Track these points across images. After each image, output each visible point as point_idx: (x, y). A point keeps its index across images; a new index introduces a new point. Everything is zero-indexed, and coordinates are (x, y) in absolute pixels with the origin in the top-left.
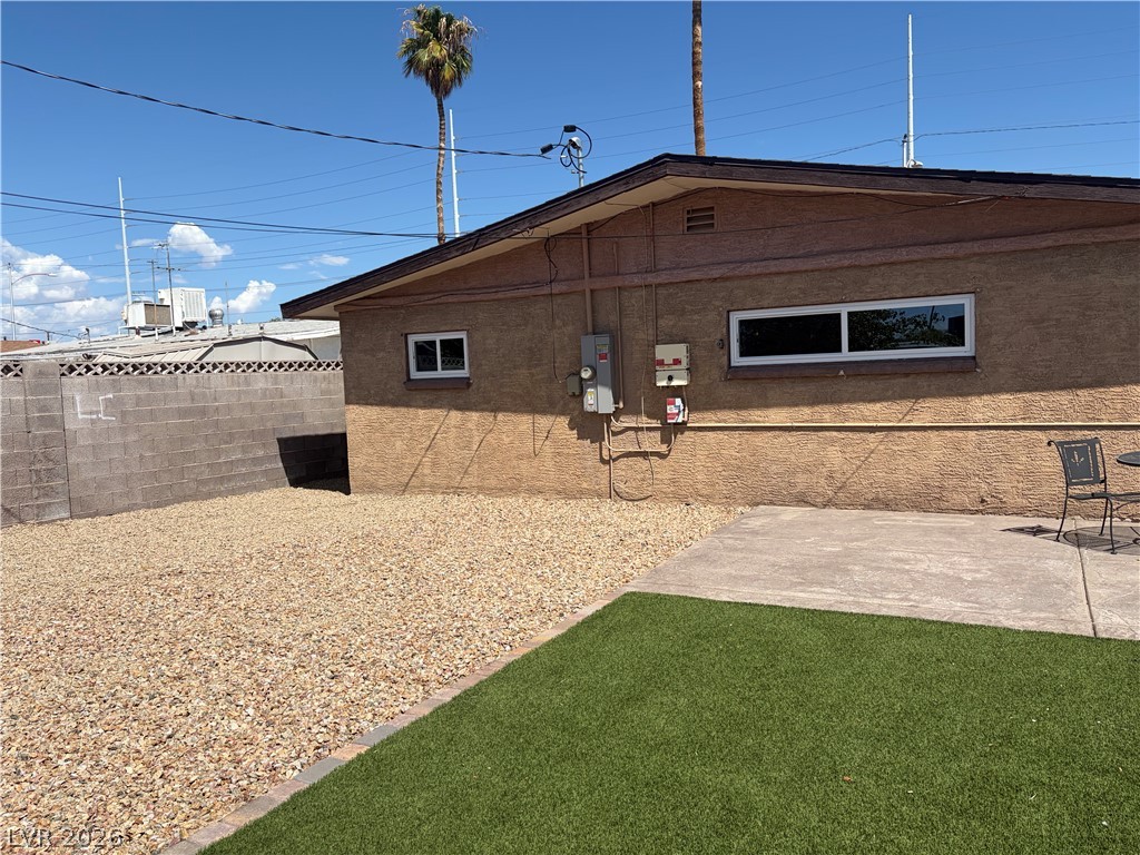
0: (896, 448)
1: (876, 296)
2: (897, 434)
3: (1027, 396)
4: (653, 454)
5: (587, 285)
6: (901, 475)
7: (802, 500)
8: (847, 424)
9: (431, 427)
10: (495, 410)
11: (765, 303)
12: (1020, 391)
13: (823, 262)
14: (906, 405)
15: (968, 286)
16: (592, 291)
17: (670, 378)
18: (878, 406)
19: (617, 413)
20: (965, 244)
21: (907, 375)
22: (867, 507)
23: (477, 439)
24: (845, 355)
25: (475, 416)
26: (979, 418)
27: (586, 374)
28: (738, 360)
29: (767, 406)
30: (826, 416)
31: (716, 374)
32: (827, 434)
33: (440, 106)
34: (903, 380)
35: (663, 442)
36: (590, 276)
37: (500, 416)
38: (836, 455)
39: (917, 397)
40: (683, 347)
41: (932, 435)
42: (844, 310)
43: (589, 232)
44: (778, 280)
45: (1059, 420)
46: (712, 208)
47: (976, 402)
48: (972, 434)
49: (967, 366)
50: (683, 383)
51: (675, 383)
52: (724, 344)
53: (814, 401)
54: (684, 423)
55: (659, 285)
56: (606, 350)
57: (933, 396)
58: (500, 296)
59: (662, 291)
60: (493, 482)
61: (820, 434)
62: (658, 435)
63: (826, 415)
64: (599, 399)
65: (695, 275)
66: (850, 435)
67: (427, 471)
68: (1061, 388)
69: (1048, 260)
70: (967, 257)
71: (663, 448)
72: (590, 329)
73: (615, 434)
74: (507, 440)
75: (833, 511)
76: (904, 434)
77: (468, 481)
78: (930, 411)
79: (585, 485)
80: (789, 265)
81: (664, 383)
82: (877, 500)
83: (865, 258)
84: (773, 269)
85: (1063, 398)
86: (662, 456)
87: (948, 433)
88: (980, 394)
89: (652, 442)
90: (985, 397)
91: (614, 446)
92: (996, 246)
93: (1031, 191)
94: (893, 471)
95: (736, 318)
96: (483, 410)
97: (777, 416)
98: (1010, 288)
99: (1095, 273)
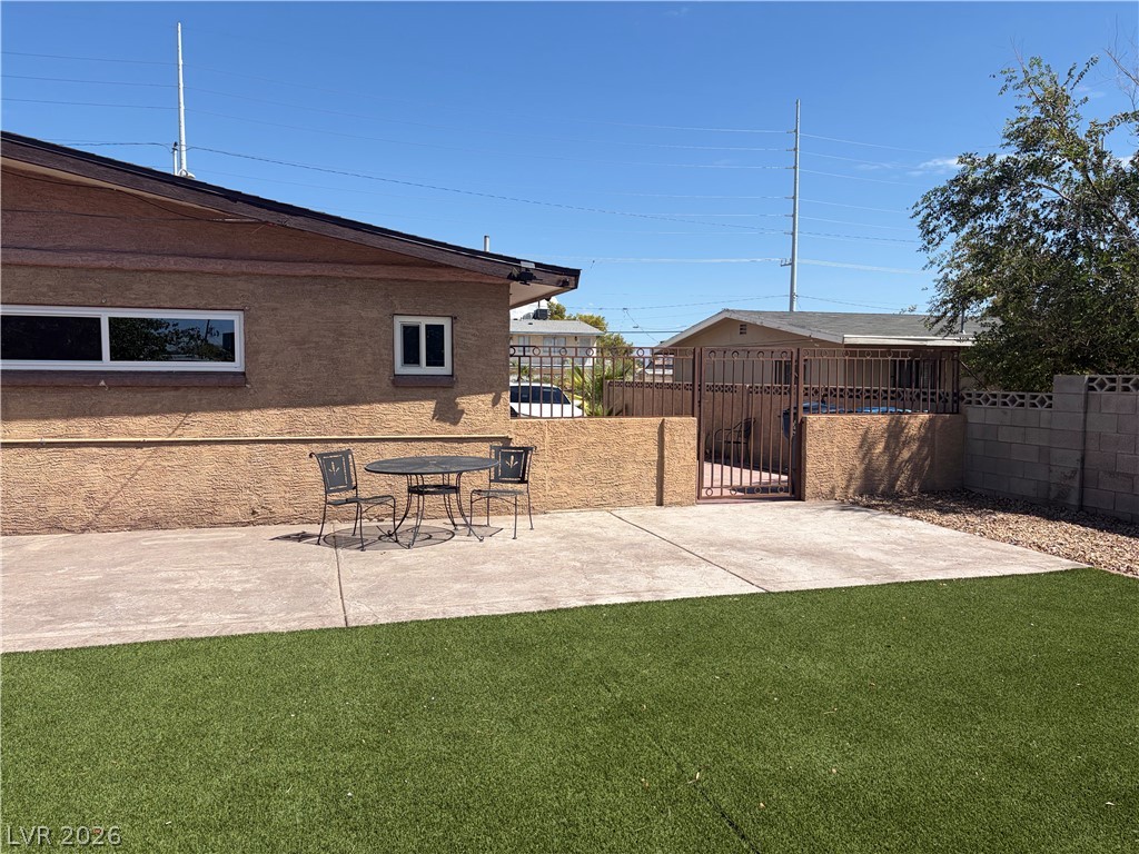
0: (166, 464)
1: (137, 303)
2: (166, 449)
3: (293, 411)
6: (171, 492)
7: (55, 528)
8: (109, 439)
12: (286, 407)
13: (78, 260)
14: (175, 419)
15: (237, 304)
18: (145, 420)
20: (233, 262)
21: (177, 388)
22: (134, 528)
24: (107, 364)
26: (249, 432)
30: (85, 431)
32: (86, 450)
34: (173, 393)
38: (95, 473)
39: (188, 411)
41: (204, 449)
42: (105, 315)
45: (319, 434)
47: (246, 416)
48: (243, 448)
49: (237, 381)
53: (68, 415)
57: (204, 410)
61: (77, 450)
63: (85, 429)
66: (114, 451)
68: (321, 405)
69: (307, 287)
70: (236, 275)
75: (94, 536)
76: (174, 449)
78: (201, 425)
82: (145, 519)
83: (128, 262)
85: (321, 414)
87: (219, 447)
88: (250, 409)
90: (255, 412)
92: (263, 268)
93: (292, 222)
94: (163, 488)
98: (274, 309)
99: (346, 304)
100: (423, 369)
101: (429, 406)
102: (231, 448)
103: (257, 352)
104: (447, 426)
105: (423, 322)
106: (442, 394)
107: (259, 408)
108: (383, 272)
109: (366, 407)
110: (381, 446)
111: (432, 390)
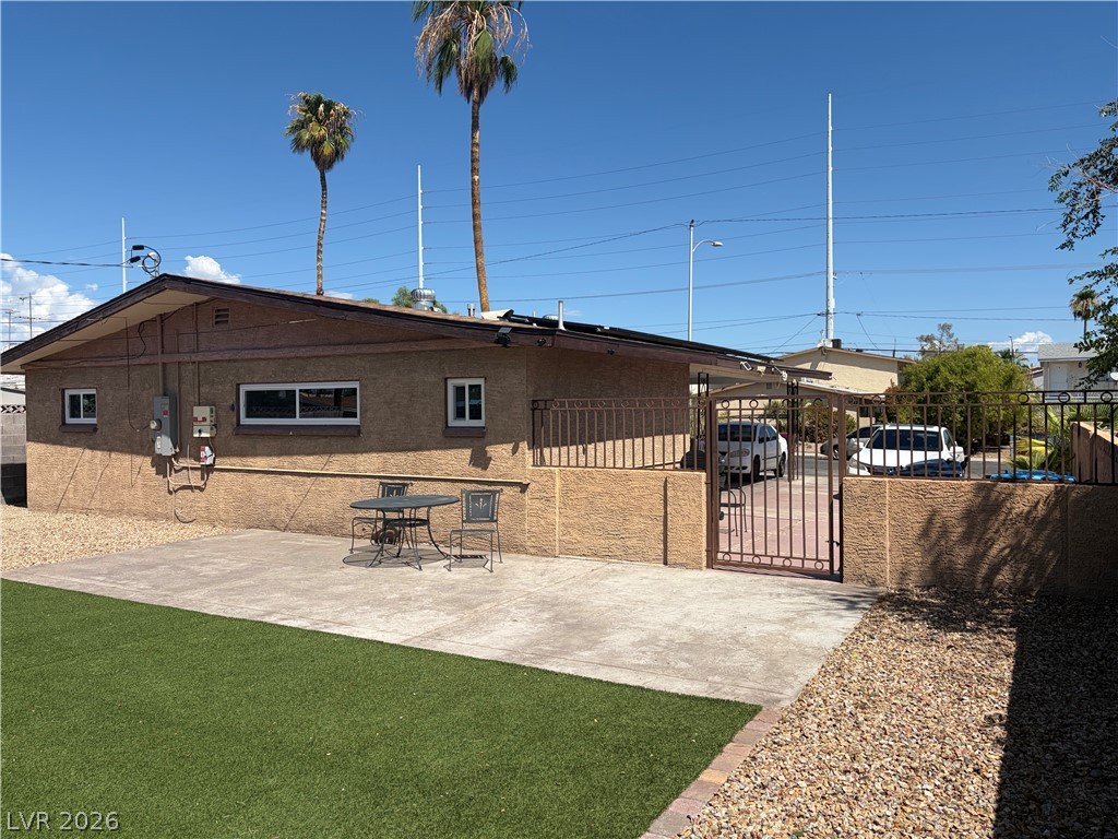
0: (320, 489)
1: (309, 379)
2: (321, 479)
3: (385, 455)
4: (196, 487)
5: (160, 359)
6: (323, 509)
7: (273, 526)
8: (296, 471)
9: (74, 460)
10: (110, 450)
11: (255, 380)
12: (381, 452)
13: (283, 353)
14: (325, 458)
15: (358, 376)
16: (164, 364)
17: (200, 431)
18: (311, 458)
19: (176, 456)
20: (351, 347)
21: (326, 437)
22: (306, 532)
23: (100, 472)
24: (298, 421)
25: (99, 453)
26: (361, 470)
27: (153, 425)
28: (244, 421)
29: (255, 455)
30: (286, 464)
31: (230, 430)
32: (286, 477)
33: (323, 178)
34: (324, 440)
35: (203, 478)
36: (163, 352)
37: (113, 455)
38: (289, 491)
39: (331, 453)
40: (207, 409)
41: (338, 480)
42: (297, 387)
43: (162, 321)
44: (263, 363)
45: (399, 473)
46: (227, 310)
47: (361, 458)
48: (358, 480)
49: (356, 432)
50: (208, 435)
51: (203, 435)
52: (235, 408)
53: (279, 454)
54: (212, 465)
55: (199, 362)
56: (167, 408)
57: (339, 452)
58: (113, 363)
59: (202, 367)
60: (108, 506)
61: (283, 477)
62: (199, 473)
63: (284, 463)
64: (164, 445)
65: (217, 357)
66: (298, 478)
67: (71, 496)
68: (401, 451)
69: (393, 361)
70: (356, 355)
71: (201, 484)
72: (161, 392)
73: (176, 471)
74: (116, 473)
75: (289, 534)
76: (325, 479)
77: (95, 504)
78: (339, 463)
79: (159, 510)
80: (265, 354)
81: (196, 435)
82: (310, 526)
83: (302, 352)
84: (256, 356)
85: (400, 457)
86: (202, 490)
87: (346, 479)
88: (362, 453)
89: (195, 479)
90: (365, 455)
91: (175, 480)
92: (365, 349)
94: (318, 506)
95: (244, 389)
96: (103, 450)
97: (260, 463)
98: (375, 379)
99: (415, 371)
100: (468, 422)
101: (467, 453)
102: (352, 480)
103: (366, 411)
104: (479, 470)
105: (467, 383)
106: (477, 443)
107: (366, 452)
108: (433, 345)
109: (427, 453)
110: (437, 484)
111: (469, 440)
